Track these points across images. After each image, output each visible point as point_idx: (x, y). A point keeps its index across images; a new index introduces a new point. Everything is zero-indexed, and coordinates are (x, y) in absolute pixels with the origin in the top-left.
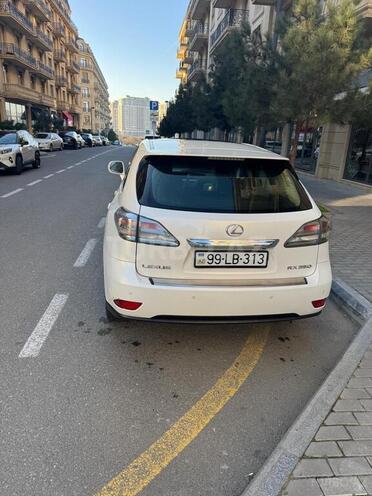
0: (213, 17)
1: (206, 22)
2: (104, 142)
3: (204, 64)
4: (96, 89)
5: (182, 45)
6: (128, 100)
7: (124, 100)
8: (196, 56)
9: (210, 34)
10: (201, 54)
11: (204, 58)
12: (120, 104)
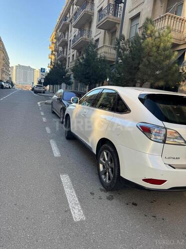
0: (71, 32)
1: (67, 33)
2: (9, 87)
3: (65, 53)
4: (3, 59)
5: (53, 43)
6: (19, 67)
7: (17, 66)
8: (61, 49)
9: (69, 39)
10: (64, 48)
11: (65, 50)
12: (14, 68)
